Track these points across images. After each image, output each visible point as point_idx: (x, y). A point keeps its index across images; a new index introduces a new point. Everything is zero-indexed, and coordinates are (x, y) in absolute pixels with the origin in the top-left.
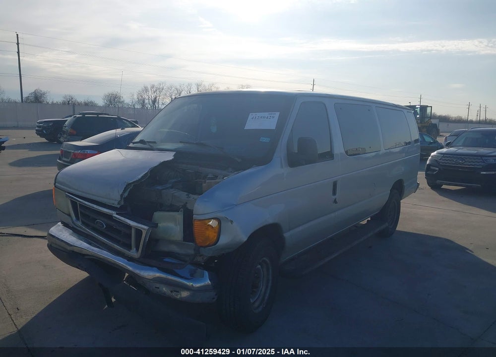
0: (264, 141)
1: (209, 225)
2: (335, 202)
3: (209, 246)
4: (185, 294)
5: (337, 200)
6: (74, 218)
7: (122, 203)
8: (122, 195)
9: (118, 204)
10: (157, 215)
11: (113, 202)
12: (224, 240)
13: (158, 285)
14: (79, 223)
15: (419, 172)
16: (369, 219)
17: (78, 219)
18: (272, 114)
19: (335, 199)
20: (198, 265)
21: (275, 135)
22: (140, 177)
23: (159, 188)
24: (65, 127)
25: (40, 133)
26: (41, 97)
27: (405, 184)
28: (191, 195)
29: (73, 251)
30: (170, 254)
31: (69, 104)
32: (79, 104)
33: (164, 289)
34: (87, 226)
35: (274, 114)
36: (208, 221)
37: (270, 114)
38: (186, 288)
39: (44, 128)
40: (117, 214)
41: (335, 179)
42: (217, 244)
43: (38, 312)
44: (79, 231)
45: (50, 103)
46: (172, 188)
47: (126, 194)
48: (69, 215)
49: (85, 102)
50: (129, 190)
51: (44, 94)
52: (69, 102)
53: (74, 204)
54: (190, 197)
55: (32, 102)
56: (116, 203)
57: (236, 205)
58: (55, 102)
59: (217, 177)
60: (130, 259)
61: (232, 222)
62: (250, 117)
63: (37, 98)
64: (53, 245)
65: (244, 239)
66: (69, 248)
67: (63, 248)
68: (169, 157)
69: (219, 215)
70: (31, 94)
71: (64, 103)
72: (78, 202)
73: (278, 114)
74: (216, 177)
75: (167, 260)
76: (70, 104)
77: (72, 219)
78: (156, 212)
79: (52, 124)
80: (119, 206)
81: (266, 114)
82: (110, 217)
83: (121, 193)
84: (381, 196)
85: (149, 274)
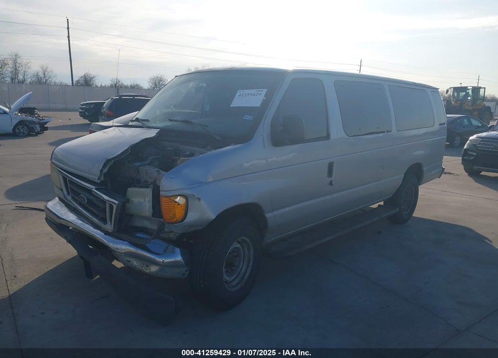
0: (248, 118)
1: (176, 202)
2: (331, 183)
3: (176, 222)
4: (154, 269)
5: (333, 183)
6: (66, 193)
7: (102, 178)
8: (101, 171)
9: (99, 179)
10: (131, 190)
11: (94, 177)
12: (192, 217)
13: (129, 259)
14: (69, 198)
15: (444, 157)
16: (382, 203)
17: (68, 193)
18: (259, 91)
19: (331, 181)
20: (169, 241)
21: (258, 113)
22: (119, 153)
23: (137, 164)
24: (103, 108)
25: (83, 115)
26: (90, 80)
27: (424, 169)
28: (161, 171)
29: (62, 224)
30: (144, 230)
31: (115, 87)
32: (126, 87)
33: (135, 263)
34: (75, 200)
35: (261, 91)
36: (174, 197)
37: (257, 91)
38: (155, 263)
39: (86, 110)
40: (96, 189)
41: (330, 160)
42: (185, 221)
43: (32, 280)
44: (69, 205)
45: (99, 86)
46: (149, 164)
47: (106, 170)
48: (62, 190)
49: (131, 85)
50: (109, 165)
51: (93, 77)
52: (116, 85)
53: (65, 179)
54: (160, 174)
55: (82, 85)
56: (97, 178)
57: (205, 183)
58: (103, 85)
59: (194, 154)
60: (106, 233)
61: (199, 199)
62: (238, 93)
63: (87, 82)
64: (49, 218)
65: (213, 216)
66: (58, 221)
67: (53, 220)
68: (152, 133)
69: (186, 192)
70: (81, 77)
71: (112, 86)
72: (68, 178)
73: (265, 91)
74: (192, 155)
75: (138, 235)
76: (117, 87)
77: (64, 194)
78: (130, 187)
79: (94, 106)
80: (99, 182)
81: (253, 91)
82: (89, 191)
83: (101, 169)
84: (394, 180)
85: (122, 247)
